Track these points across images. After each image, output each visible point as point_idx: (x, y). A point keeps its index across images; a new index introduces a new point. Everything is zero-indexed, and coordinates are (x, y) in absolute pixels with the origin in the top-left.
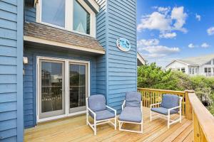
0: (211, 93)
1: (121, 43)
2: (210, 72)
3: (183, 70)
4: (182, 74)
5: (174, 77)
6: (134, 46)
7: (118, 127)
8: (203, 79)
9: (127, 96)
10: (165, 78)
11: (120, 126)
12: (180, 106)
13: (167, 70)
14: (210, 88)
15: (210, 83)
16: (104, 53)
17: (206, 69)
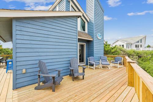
0: (138, 59)
1: (98, 36)
2: (138, 47)
3: (123, 46)
4: (123, 49)
5: (118, 50)
6: (103, 36)
7: (101, 68)
8: (134, 51)
9: (101, 58)
10: (113, 51)
11: (102, 68)
12: (122, 61)
13: (114, 46)
14: (137, 57)
15: (138, 53)
16: (92, 40)
17: (136, 45)
